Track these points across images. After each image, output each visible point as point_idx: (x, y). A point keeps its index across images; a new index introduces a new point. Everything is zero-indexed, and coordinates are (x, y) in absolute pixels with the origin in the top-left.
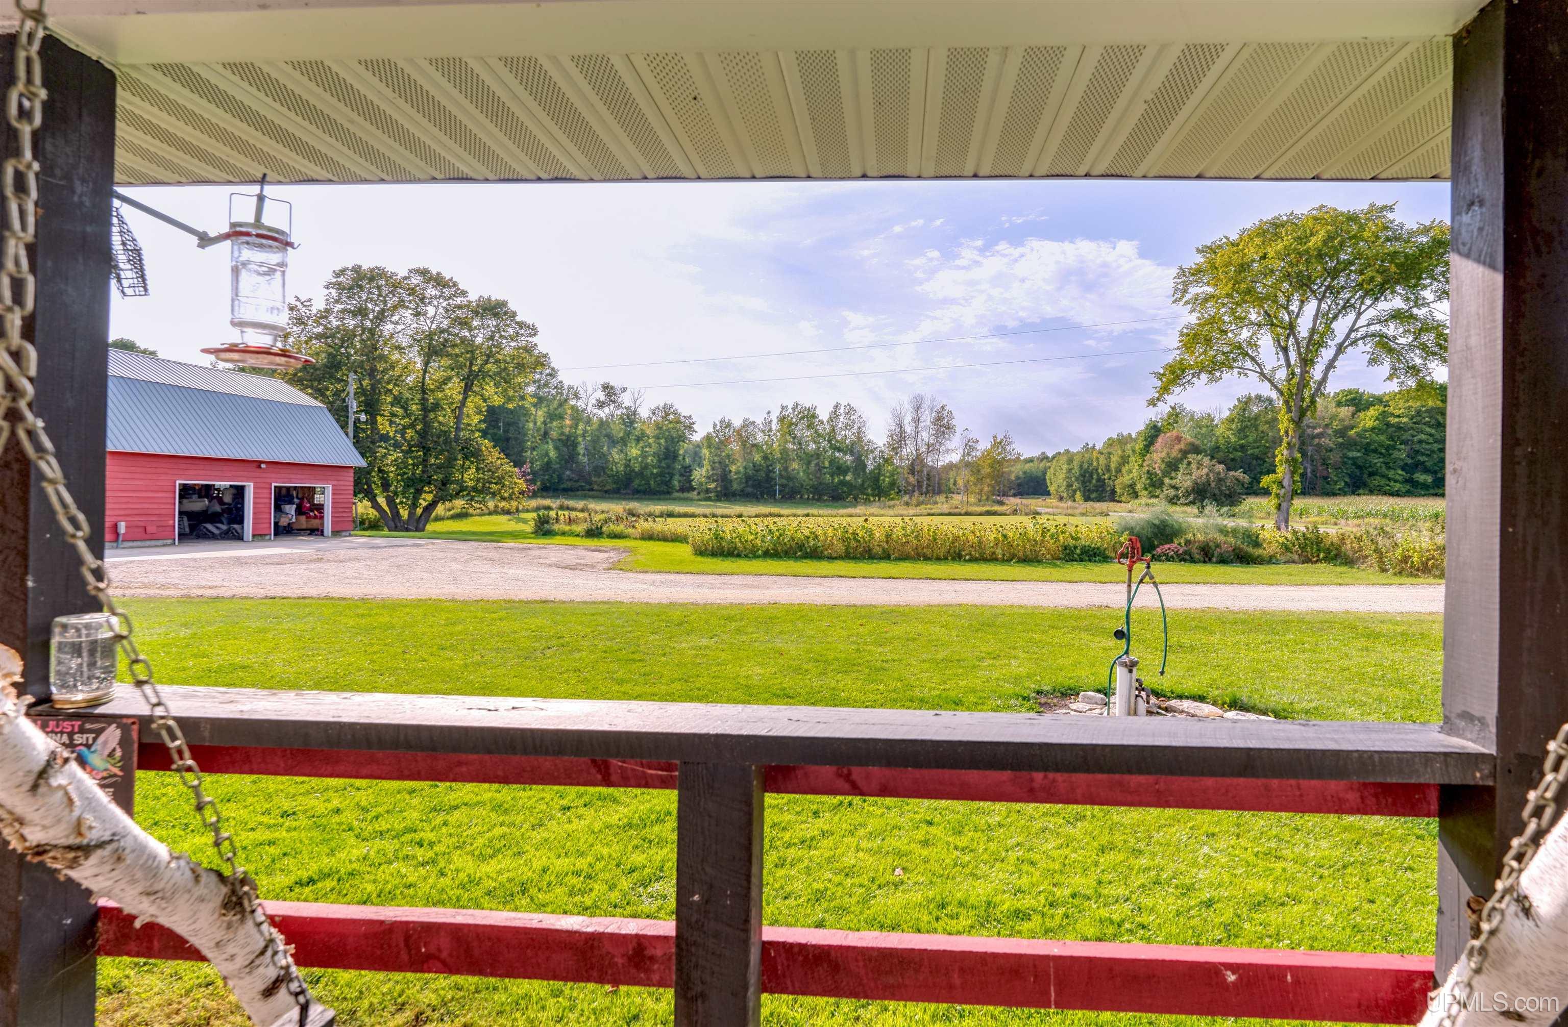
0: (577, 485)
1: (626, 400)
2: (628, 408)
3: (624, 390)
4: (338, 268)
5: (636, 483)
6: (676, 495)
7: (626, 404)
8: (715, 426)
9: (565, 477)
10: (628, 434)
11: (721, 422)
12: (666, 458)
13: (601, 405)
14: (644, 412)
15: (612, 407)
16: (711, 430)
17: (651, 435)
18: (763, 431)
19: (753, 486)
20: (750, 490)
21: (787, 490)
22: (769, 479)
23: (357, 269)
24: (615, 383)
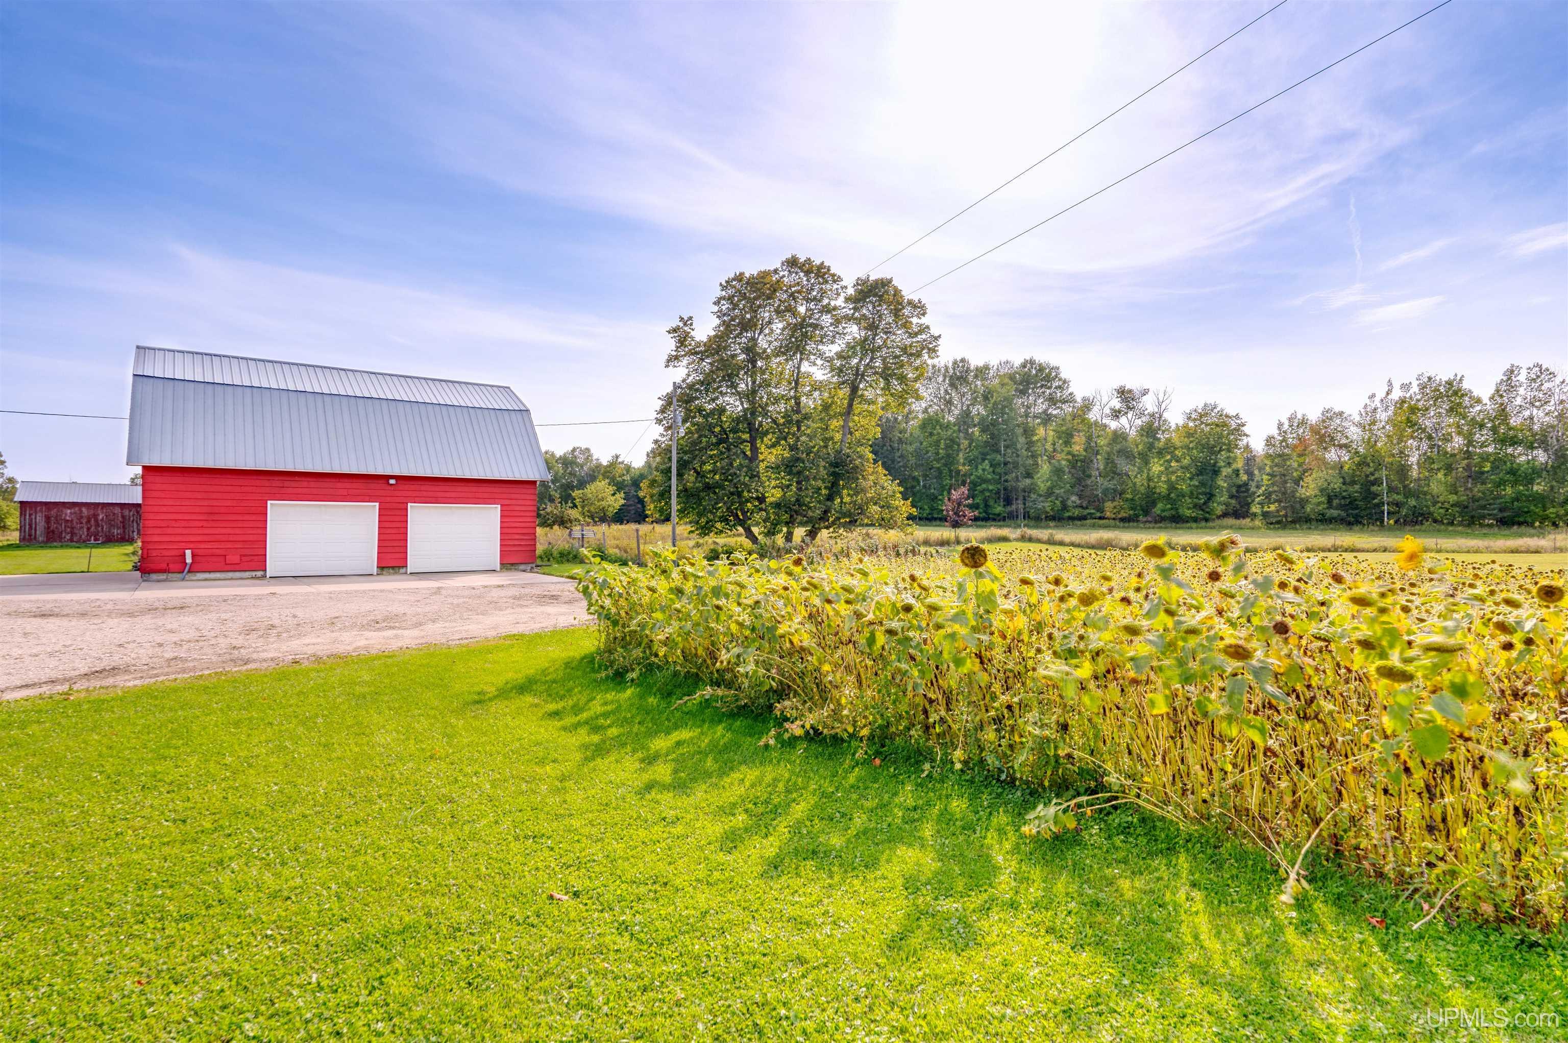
0: (1086, 512)
1: (1149, 404)
2: (1152, 415)
3: (1145, 392)
5: (1160, 507)
7: (1149, 409)
8: (1280, 425)
9: (1069, 503)
10: (1151, 447)
11: (1290, 419)
12: (1201, 473)
13: (1116, 414)
15: (1130, 415)
17: (1178, 444)
18: (1360, 425)
19: (1341, 507)
20: (1335, 513)
21: (1404, 512)
24: (1132, 384)
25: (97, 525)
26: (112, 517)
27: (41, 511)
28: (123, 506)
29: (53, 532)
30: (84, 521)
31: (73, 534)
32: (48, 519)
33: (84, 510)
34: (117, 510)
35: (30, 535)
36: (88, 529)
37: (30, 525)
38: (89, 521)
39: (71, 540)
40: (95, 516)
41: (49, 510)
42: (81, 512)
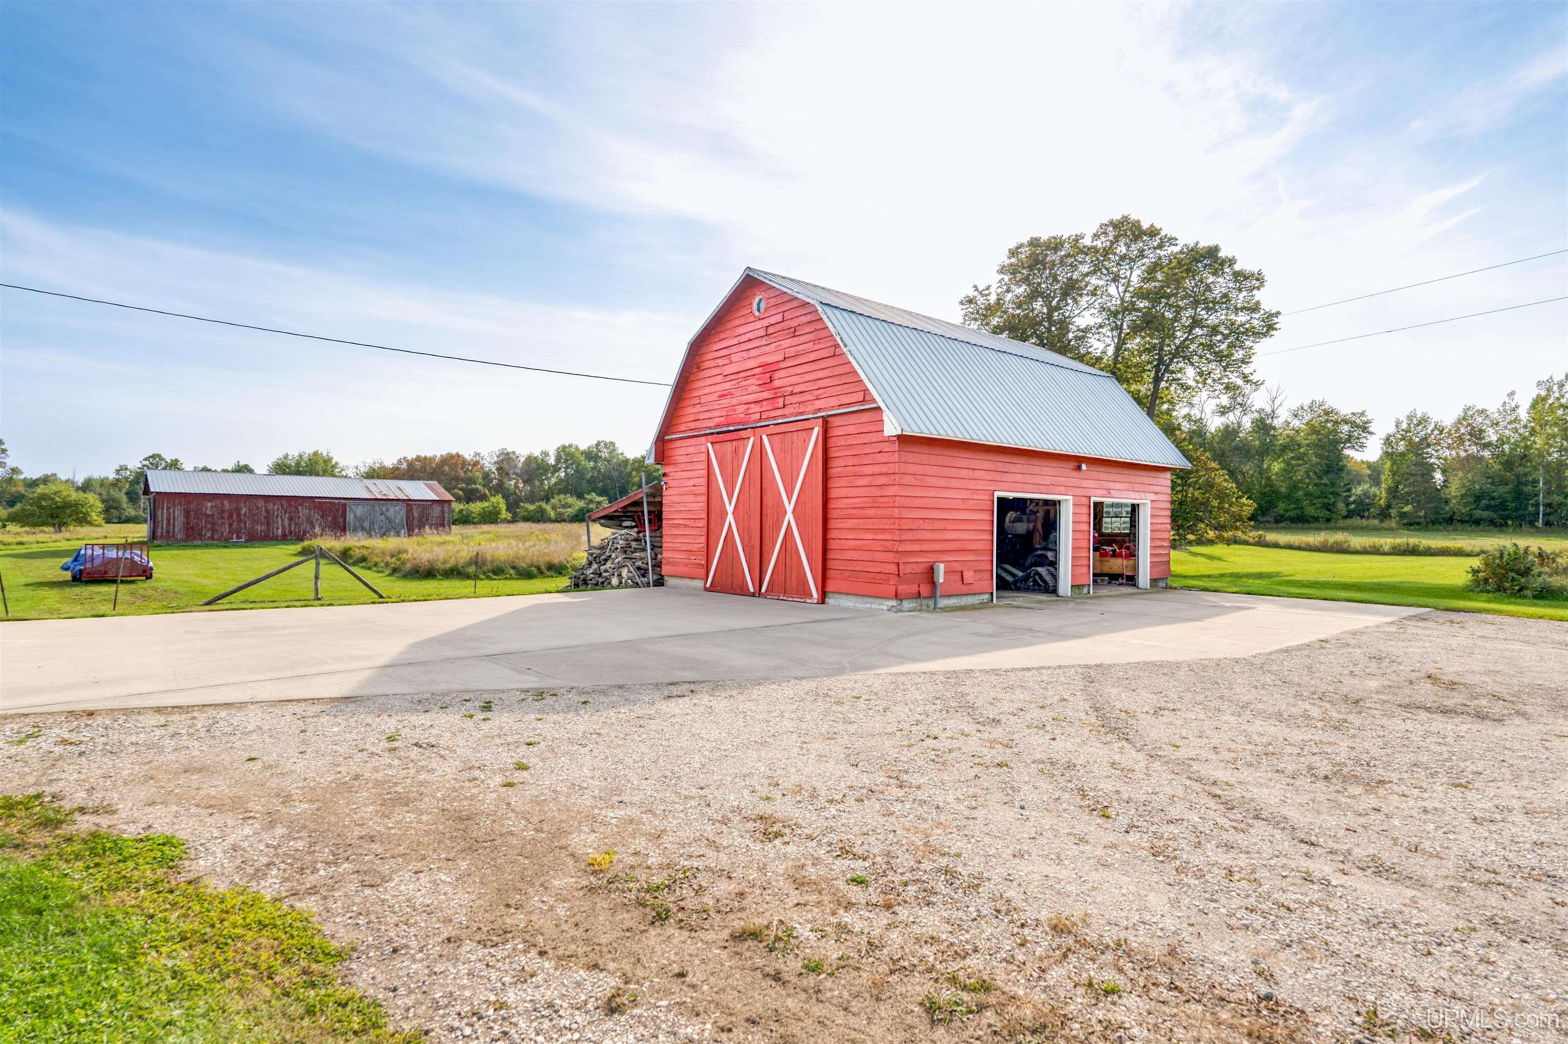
1: (1259, 400)
2: (1262, 412)
4: (1013, 245)
5: (1281, 506)
6: (1341, 523)
7: (1257, 406)
10: (1266, 444)
12: (1327, 472)
14: (1282, 417)
15: (1238, 411)
16: (1392, 430)
17: (1303, 443)
19: (1489, 508)
20: (1483, 514)
22: (1520, 496)
23: (1034, 243)
25: (240, 521)
26: (254, 511)
27: (180, 504)
28: (267, 498)
29: (192, 528)
30: (226, 516)
31: (214, 531)
32: (187, 513)
33: (225, 502)
34: (261, 504)
35: (168, 532)
36: (230, 525)
37: (168, 520)
38: (231, 516)
39: (212, 538)
40: (238, 510)
41: (189, 503)
42: (223, 505)
